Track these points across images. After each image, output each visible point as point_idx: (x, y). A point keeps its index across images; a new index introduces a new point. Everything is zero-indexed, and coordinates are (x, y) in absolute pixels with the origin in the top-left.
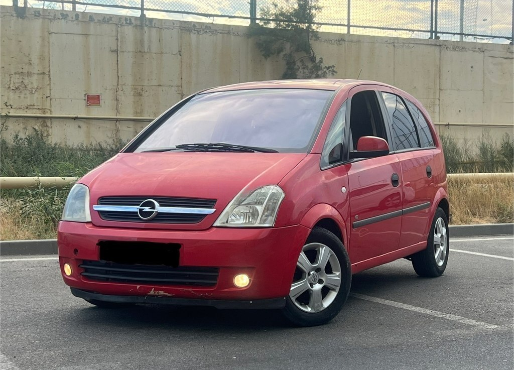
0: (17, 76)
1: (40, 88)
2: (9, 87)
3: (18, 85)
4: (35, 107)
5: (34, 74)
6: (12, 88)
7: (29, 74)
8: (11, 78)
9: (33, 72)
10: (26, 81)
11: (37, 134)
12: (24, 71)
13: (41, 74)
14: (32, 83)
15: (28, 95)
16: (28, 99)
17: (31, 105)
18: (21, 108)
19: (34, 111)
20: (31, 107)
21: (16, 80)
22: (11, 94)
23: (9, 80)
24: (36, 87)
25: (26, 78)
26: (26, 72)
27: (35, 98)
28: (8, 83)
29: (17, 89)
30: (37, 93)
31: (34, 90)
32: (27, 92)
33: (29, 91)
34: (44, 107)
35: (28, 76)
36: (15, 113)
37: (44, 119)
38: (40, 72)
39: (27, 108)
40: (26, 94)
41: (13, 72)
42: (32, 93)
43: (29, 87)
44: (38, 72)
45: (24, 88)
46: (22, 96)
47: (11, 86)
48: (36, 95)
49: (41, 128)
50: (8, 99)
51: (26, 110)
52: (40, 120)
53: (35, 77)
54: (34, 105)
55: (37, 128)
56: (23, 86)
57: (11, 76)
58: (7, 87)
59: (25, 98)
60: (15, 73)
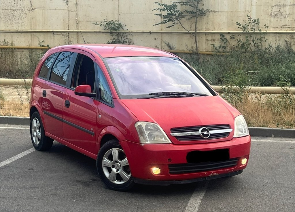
0: (276, 7)
1: (291, 15)
2: (271, 15)
3: (277, 13)
4: (287, 26)
5: (287, 5)
6: (273, 15)
7: (284, 6)
8: (272, 8)
9: (286, 4)
10: (282, 10)
11: (287, 44)
12: (281, 4)
13: (292, 5)
14: (286, 11)
15: (283, 19)
16: (283, 21)
17: (284, 25)
18: (278, 27)
19: (286, 29)
20: (284, 26)
21: (275, 9)
22: (272, 19)
23: (271, 10)
24: (288, 14)
25: (282, 8)
26: (282, 4)
27: (287, 21)
28: (271, 12)
29: (276, 15)
30: (288, 17)
31: (287, 16)
32: (283, 17)
33: (284, 16)
34: (292, 27)
35: (283, 7)
36: (274, 30)
37: (292, 34)
38: (292, 4)
39: (282, 27)
40: (281, 18)
41: (274, 5)
42: (285, 17)
43: (284, 14)
44: (290, 4)
45: (281, 15)
46: (279, 20)
47: (272, 14)
48: (288, 19)
49: (290, 40)
50: (270, 22)
51: (281, 28)
52: (290, 35)
53: (288, 7)
54: (286, 25)
55: (287, 40)
56: (280, 13)
57: (273, 7)
58: (270, 14)
59: (280, 21)
60: (275, 6)
